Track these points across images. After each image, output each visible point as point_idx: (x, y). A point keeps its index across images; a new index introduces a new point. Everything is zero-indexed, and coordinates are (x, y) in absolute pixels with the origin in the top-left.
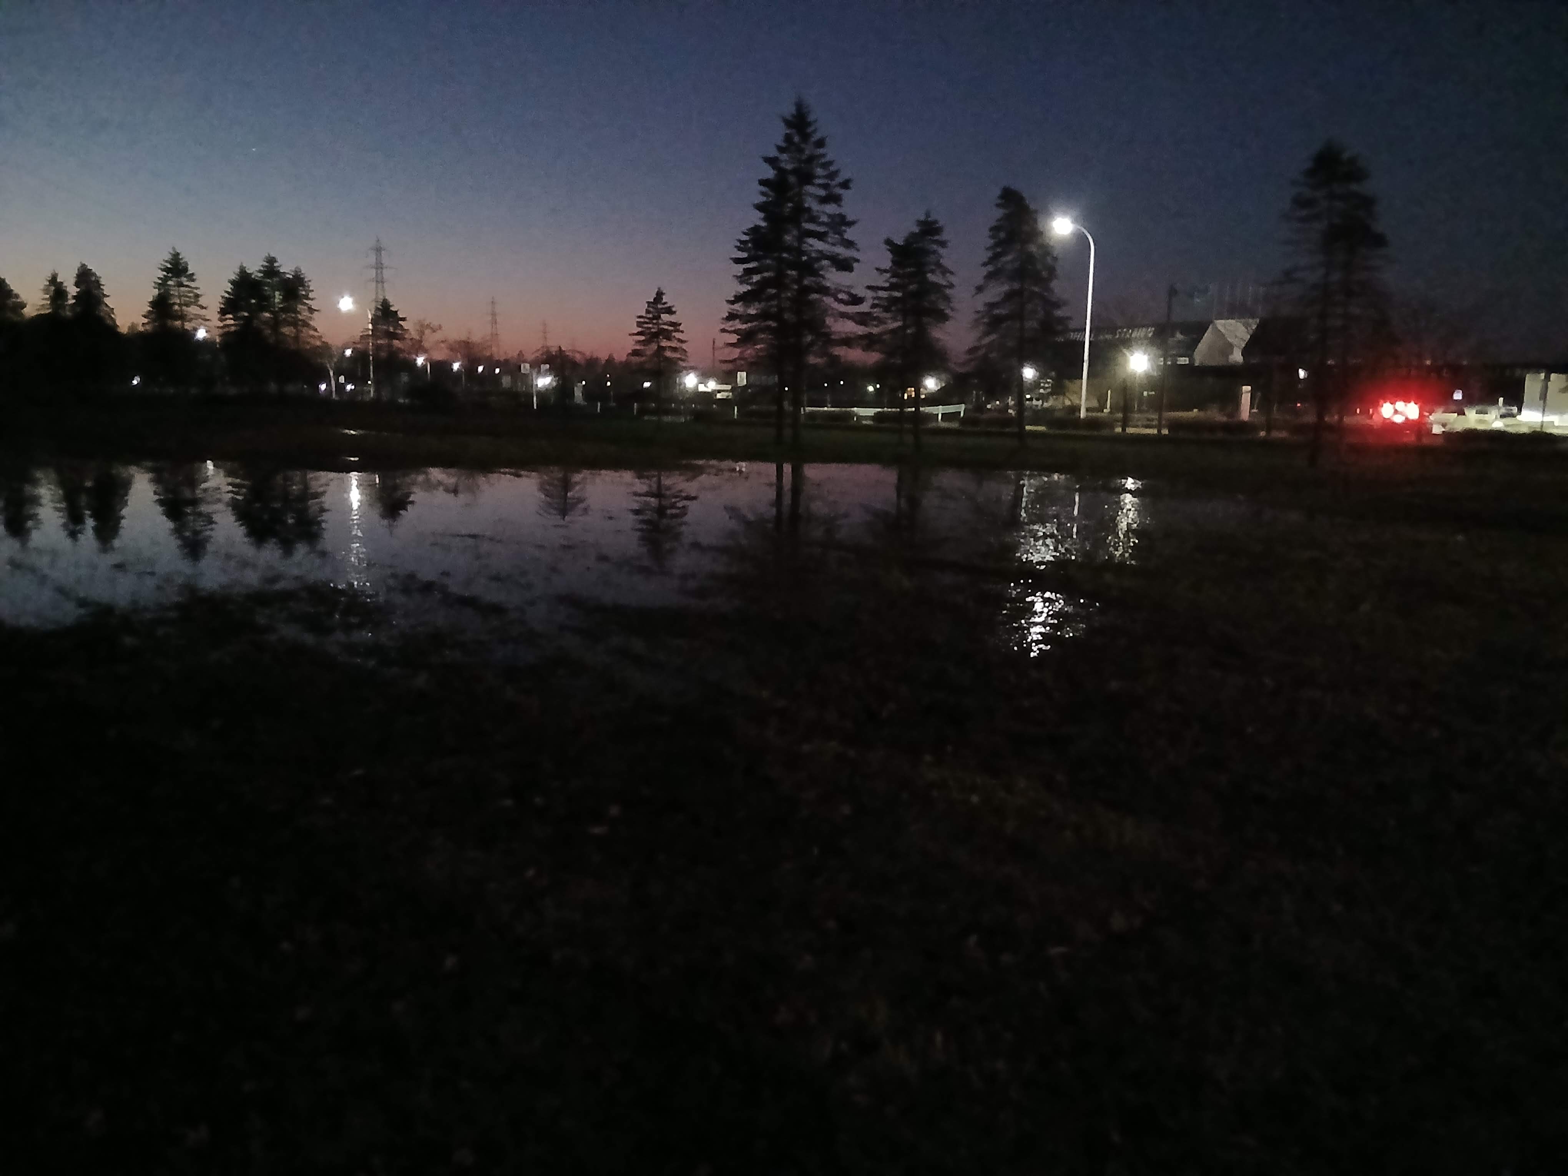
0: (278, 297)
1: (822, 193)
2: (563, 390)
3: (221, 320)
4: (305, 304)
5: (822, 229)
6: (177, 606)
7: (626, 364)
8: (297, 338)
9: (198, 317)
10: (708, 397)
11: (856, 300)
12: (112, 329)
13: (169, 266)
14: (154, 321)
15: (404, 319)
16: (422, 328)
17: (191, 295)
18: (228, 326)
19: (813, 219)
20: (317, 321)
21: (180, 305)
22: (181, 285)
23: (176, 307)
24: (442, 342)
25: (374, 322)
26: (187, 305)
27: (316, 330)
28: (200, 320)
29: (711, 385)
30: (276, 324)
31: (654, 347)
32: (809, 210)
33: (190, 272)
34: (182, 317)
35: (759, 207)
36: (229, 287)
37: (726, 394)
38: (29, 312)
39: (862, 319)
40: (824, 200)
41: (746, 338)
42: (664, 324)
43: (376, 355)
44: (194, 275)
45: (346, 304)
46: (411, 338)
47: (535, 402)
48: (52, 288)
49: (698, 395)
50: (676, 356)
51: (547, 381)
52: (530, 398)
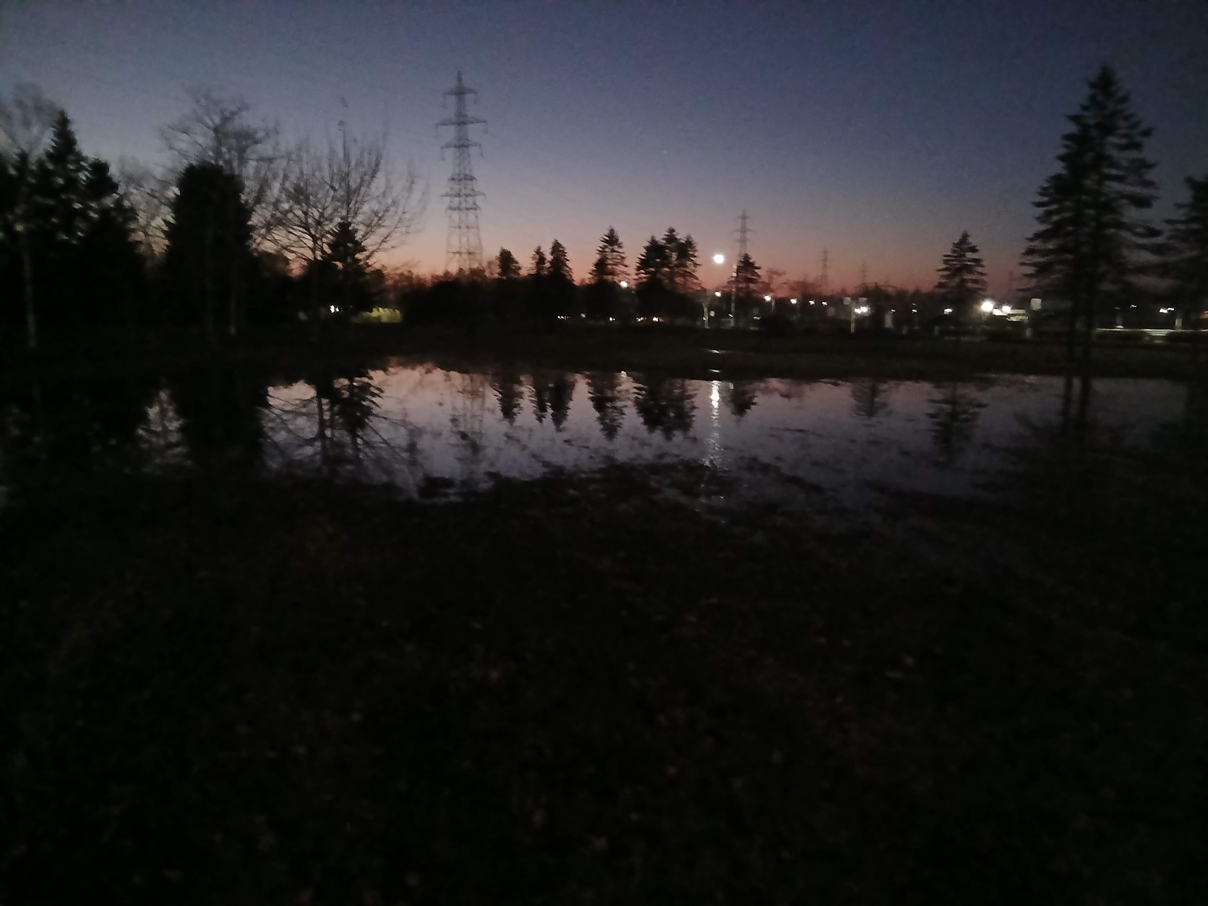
0: (674, 256)
1: (1124, 141)
2: (876, 316)
3: (637, 274)
4: (692, 260)
5: (1120, 173)
6: (601, 471)
7: (930, 295)
8: (684, 285)
9: (623, 272)
10: (1002, 319)
11: (1154, 233)
12: (569, 283)
13: (607, 239)
14: (596, 276)
15: (758, 268)
16: (773, 273)
17: (619, 258)
18: (641, 278)
19: (1114, 165)
20: (700, 273)
21: (612, 265)
22: (613, 251)
23: (610, 267)
24: (785, 283)
25: (738, 271)
26: (616, 264)
27: (697, 279)
28: (624, 275)
29: (1007, 310)
30: (671, 276)
31: (957, 280)
32: (1109, 158)
33: (619, 242)
34: (613, 273)
35: (1062, 158)
36: (643, 251)
37: (1020, 317)
38: (523, 272)
39: (1159, 250)
40: (1122, 148)
41: (1043, 269)
42: (969, 261)
43: (737, 296)
44: (622, 243)
45: (719, 259)
46: (763, 282)
47: (853, 326)
48: (537, 256)
49: (993, 318)
50: (976, 286)
51: (863, 310)
52: (849, 323)
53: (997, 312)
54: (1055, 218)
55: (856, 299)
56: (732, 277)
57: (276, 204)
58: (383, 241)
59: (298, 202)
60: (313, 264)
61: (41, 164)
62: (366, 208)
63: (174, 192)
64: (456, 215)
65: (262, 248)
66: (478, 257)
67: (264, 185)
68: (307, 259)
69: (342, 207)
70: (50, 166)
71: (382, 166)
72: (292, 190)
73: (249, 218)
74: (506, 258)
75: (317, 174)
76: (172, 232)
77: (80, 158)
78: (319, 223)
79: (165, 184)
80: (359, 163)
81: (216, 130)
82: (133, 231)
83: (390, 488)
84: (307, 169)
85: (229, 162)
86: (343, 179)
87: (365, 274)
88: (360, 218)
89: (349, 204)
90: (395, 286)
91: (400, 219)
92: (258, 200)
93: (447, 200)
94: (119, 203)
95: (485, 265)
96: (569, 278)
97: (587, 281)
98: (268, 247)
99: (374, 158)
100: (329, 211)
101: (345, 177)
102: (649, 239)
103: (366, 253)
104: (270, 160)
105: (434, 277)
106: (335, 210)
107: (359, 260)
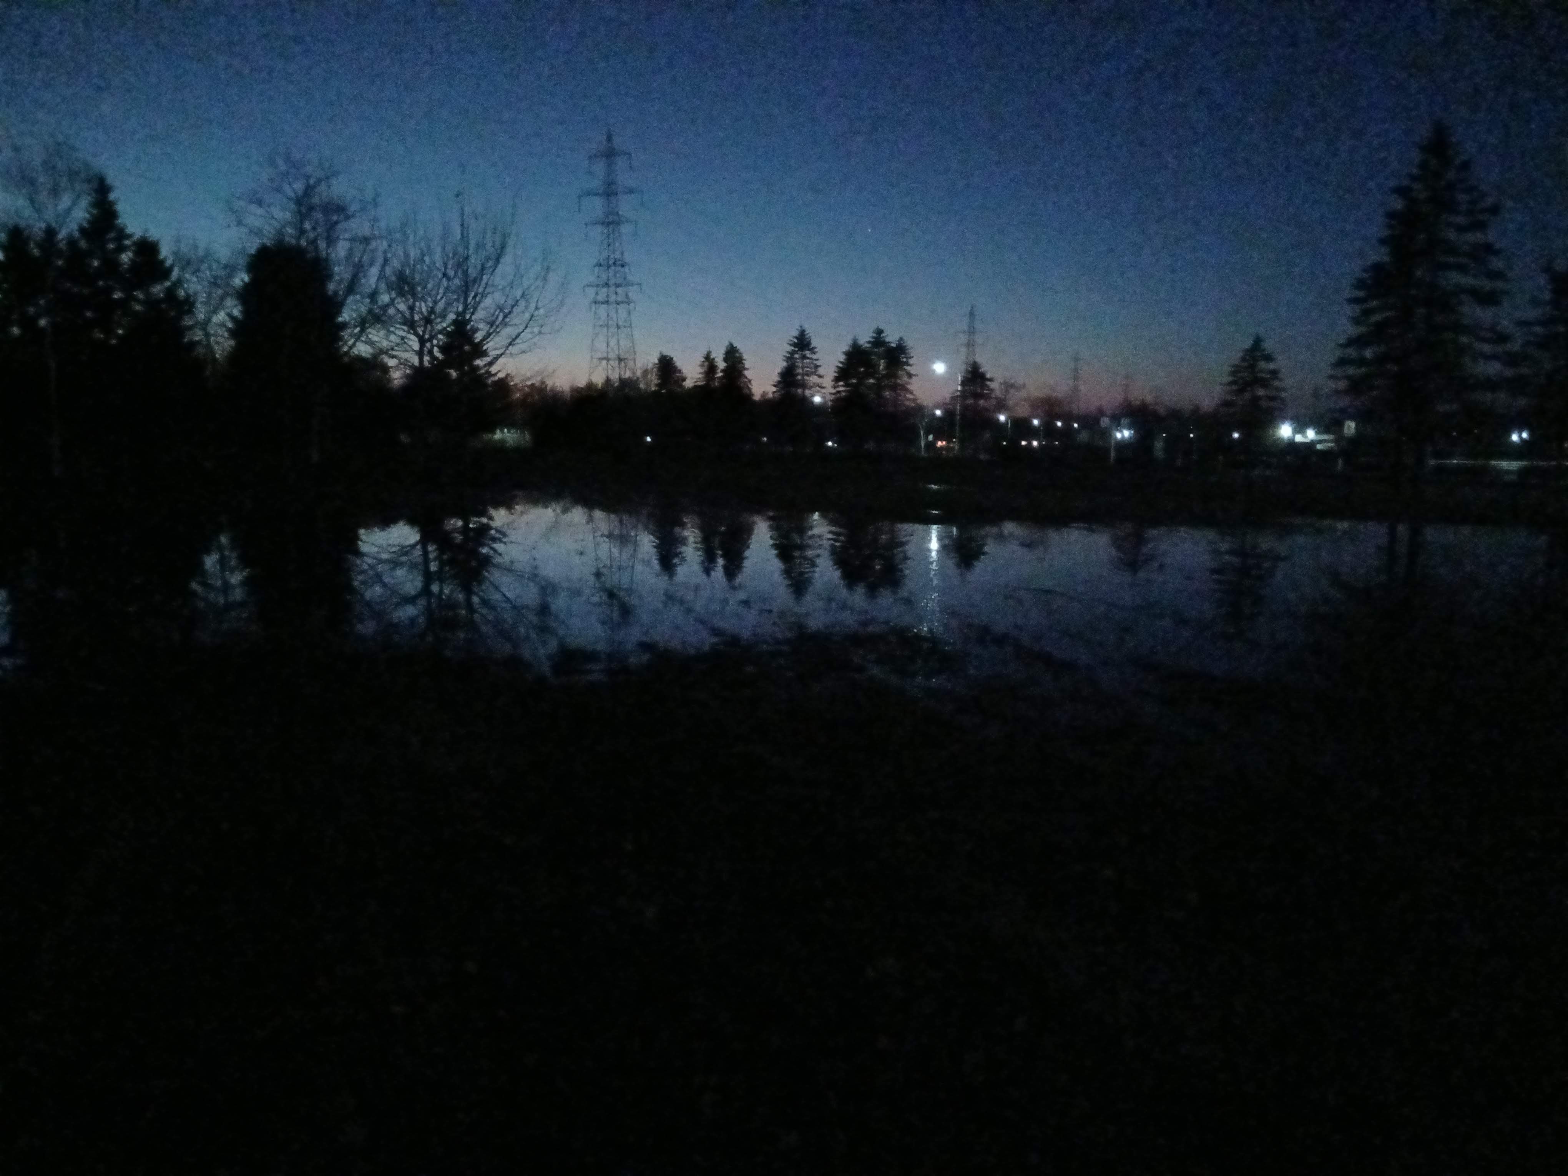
0: (882, 364)
1: (1464, 220)
2: (1142, 443)
3: (835, 387)
4: (905, 370)
5: (1461, 261)
7: (1213, 416)
8: (895, 400)
9: (816, 384)
10: (1304, 447)
12: (750, 395)
13: (796, 341)
14: (782, 388)
15: (991, 380)
16: (1008, 386)
17: (812, 366)
18: (839, 392)
19: (1450, 251)
20: (915, 386)
21: (803, 375)
22: (804, 357)
23: (799, 377)
24: (1025, 400)
25: (963, 384)
26: (808, 375)
27: (912, 393)
28: (817, 388)
29: (1310, 435)
30: (879, 388)
32: (1446, 240)
33: (812, 346)
34: (804, 385)
35: (1384, 242)
36: (842, 358)
37: (1329, 445)
38: (688, 384)
40: (1463, 229)
41: (1355, 387)
42: (1263, 373)
43: (963, 415)
44: (814, 348)
45: (939, 368)
46: (996, 398)
47: (1113, 454)
48: (706, 364)
49: (1292, 445)
50: (1271, 404)
51: (1126, 434)
52: (1107, 451)
53: (1299, 438)
54: (1377, 317)
55: (1117, 421)
56: (958, 391)
57: (373, 296)
58: (510, 344)
59: (401, 293)
60: (419, 372)
61: (72, 242)
62: (488, 302)
63: (241, 278)
64: (602, 310)
65: (355, 351)
66: (631, 363)
67: (359, 270)
68: (412, 367)
69: (457, 300)
70: (83, 244)
71: (509, 250)
72: (393, 278)
73: (339, 312)
74: (666, 366)
75: (427, 259)
76: (239, 330)
77: (122, 235)
78: (428, 321)
79: (230, 269)
80: (480, 246)
81: (299, 202)
82: (190, 328)
83: (515, 663)
84: (413, 253)
85: (314, 242)
86: (459, 265)
87: (486, 385)
88: (480, 314)
89: (466, 299)
90: (523, 402)
91: (532, 316)
92: (351, 288)
93: (591, 292)
94: (170, 293)
95: (639, 373)
96: (746, 391)
97: (770, 395)
98: (363, 349)
99: (498, 239)
100: (441, 305)
101: (462, 263)
102: (850, 342)
103: (488, 359)
104: (366, 240)
105: (576, 390)
106: (449, 304)
107: (478, 368)
